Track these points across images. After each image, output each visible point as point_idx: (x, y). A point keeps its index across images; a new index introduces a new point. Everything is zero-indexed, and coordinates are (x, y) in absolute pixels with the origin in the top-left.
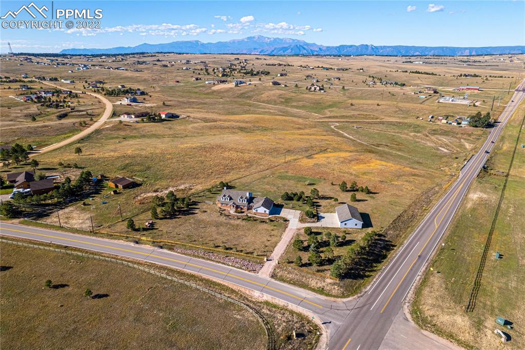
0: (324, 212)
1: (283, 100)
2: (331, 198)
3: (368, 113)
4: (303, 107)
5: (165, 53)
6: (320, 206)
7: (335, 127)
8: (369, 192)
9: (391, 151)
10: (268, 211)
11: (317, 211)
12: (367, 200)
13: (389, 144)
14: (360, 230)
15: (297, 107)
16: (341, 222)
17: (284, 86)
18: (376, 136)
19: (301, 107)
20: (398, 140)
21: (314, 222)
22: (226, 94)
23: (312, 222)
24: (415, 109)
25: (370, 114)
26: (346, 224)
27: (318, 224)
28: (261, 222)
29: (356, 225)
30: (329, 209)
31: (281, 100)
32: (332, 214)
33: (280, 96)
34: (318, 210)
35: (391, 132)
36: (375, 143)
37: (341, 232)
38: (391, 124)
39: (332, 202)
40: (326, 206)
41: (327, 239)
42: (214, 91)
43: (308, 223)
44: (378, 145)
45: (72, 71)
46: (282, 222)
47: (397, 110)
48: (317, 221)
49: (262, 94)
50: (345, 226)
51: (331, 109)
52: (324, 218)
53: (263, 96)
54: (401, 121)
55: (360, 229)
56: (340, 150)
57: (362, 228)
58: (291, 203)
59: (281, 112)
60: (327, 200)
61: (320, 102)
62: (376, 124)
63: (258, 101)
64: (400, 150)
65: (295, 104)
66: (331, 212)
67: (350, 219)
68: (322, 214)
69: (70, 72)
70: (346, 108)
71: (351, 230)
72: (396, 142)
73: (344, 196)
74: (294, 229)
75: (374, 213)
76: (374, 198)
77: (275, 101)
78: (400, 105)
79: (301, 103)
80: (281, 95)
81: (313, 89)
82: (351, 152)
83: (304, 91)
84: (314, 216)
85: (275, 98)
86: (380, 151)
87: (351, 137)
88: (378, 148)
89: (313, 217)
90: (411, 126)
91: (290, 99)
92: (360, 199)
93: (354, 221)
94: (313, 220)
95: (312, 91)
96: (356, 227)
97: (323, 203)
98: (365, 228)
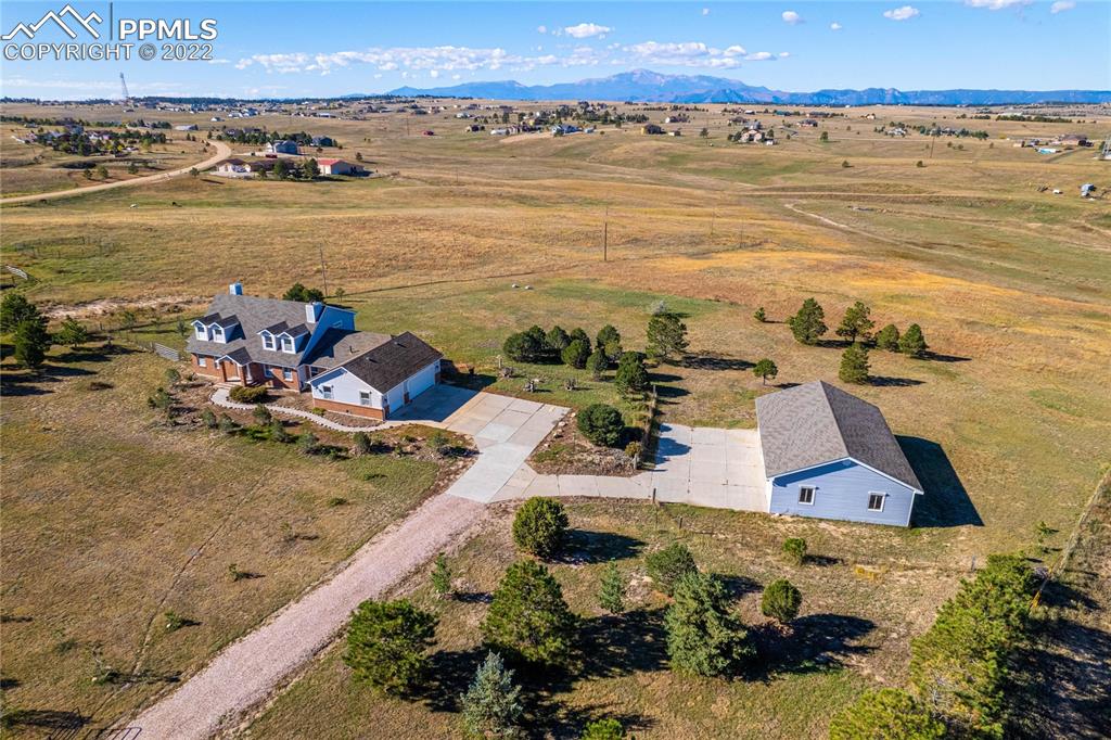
0: (695, 424)
1: (664, 159)
2: (743, 365)
3: (892, 182)
4: (715, 171)
5: (434, 97)
6: (684, 393)
7: (795, 205)
8: (923, 353)
9: (973, 259)
10: (376, 399)
11: (656, 412)
12: (918, 383)
13: (964, 244)
14: (896, 541)
15: (696, 172)
16: (781, 482)
17: (673, 134)
18: (921, 226)
19: (709, 171)
20: (992, 236)
21: (618, 469)
22: (527, 151)
23: (607, 472)
24: (1033, 173)
25: (898, 182)
26: (806, 495)
27: (638, 486)
28: (316, 452)
29: (875, 502)
30: (723, 407)
31: (659, 158)
32: (735, 432)
33: (658, 151)
34: (663, 408)
35: (965, 218)
36: (920, 240)
37: (773, 541)
38: (962, 203)
39: (750, 381)
40: (713, 396)
41: (659, 599)
42: (504, 146)
43: (578, 472)
44: (929, 245)
45: (218, 119)
46: (433, 456)
47: (977, 174)
48: (640, 468)
49: (616, 147)
50: (805, 509)
51: (787, 175)
52: (682, 450)
53: (615, 151)
54: (993, 196)
55: (899, 530)
56: (808, 248)
57: (914, 523)
58: (538, 373)
59: (654, 179)
60: (721, 374)
61: (761, 161)
62: (917, 203)
63: (600, 162)
64: (1004, 257)
65: (694, 166)
66: (731, 426)
67: (839, 466)
68: (678, 432)
69: (214, 119)
70: (832, 172)
71: (837, 532)
72: (985, 239)
73: (809, 360)
74: (476, 507)
75: (967, 441)
76: (952, 376)
77: (644, 161)
78: (983, 164)
79: (709, 163)
80: (660, 149)
81: (745, 137)
82: (840, 252)
83: (722, 142)
84: (626, 436)
85: (646, 155)
86: (939, 257)
87: (842, 226)
88: (930, 251)
89: (620, 444)
90: (1028, 207)
91: (683, 156)
92: (884, 375)
93: (866, 478)
94: (616, 456)
95: (742, 143)
96: (875, 517)
97: (698, 381)
98: (930, 524)
